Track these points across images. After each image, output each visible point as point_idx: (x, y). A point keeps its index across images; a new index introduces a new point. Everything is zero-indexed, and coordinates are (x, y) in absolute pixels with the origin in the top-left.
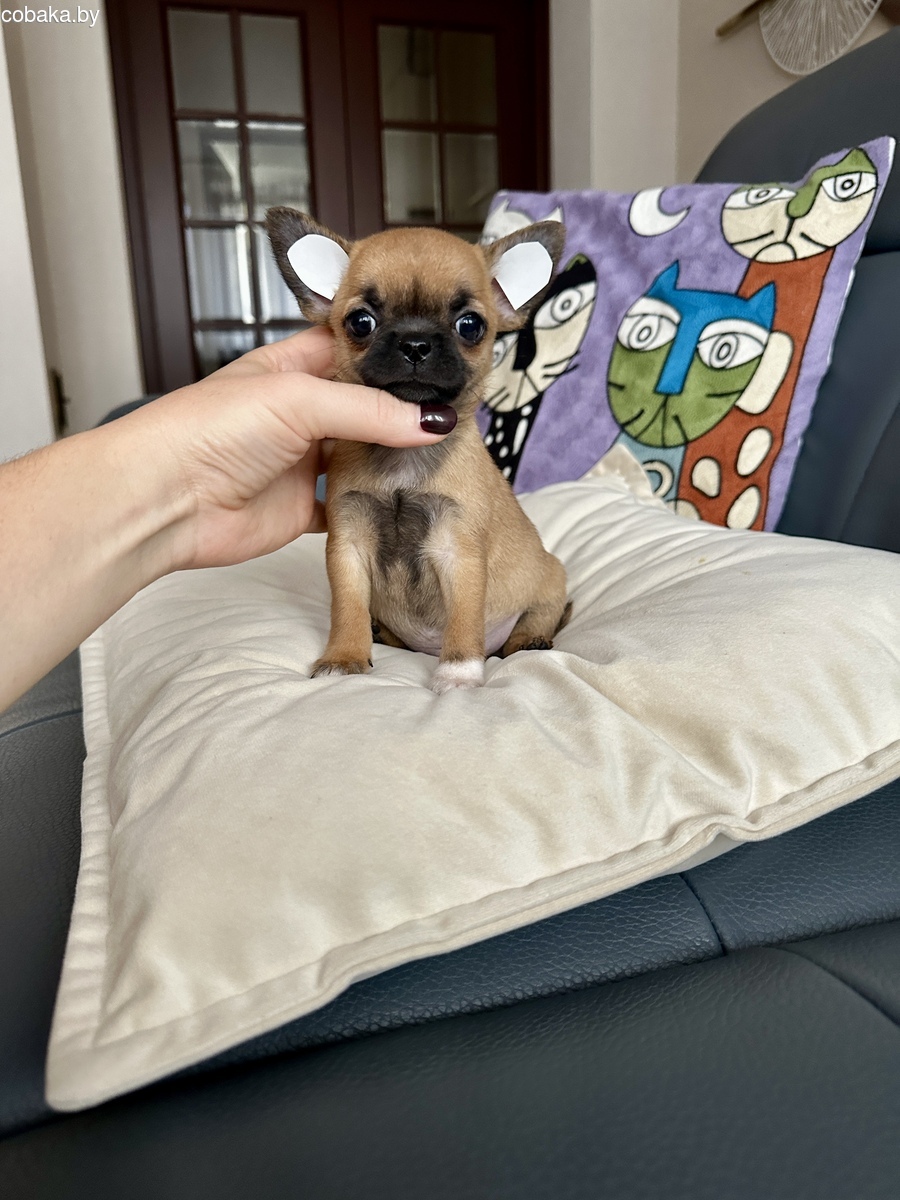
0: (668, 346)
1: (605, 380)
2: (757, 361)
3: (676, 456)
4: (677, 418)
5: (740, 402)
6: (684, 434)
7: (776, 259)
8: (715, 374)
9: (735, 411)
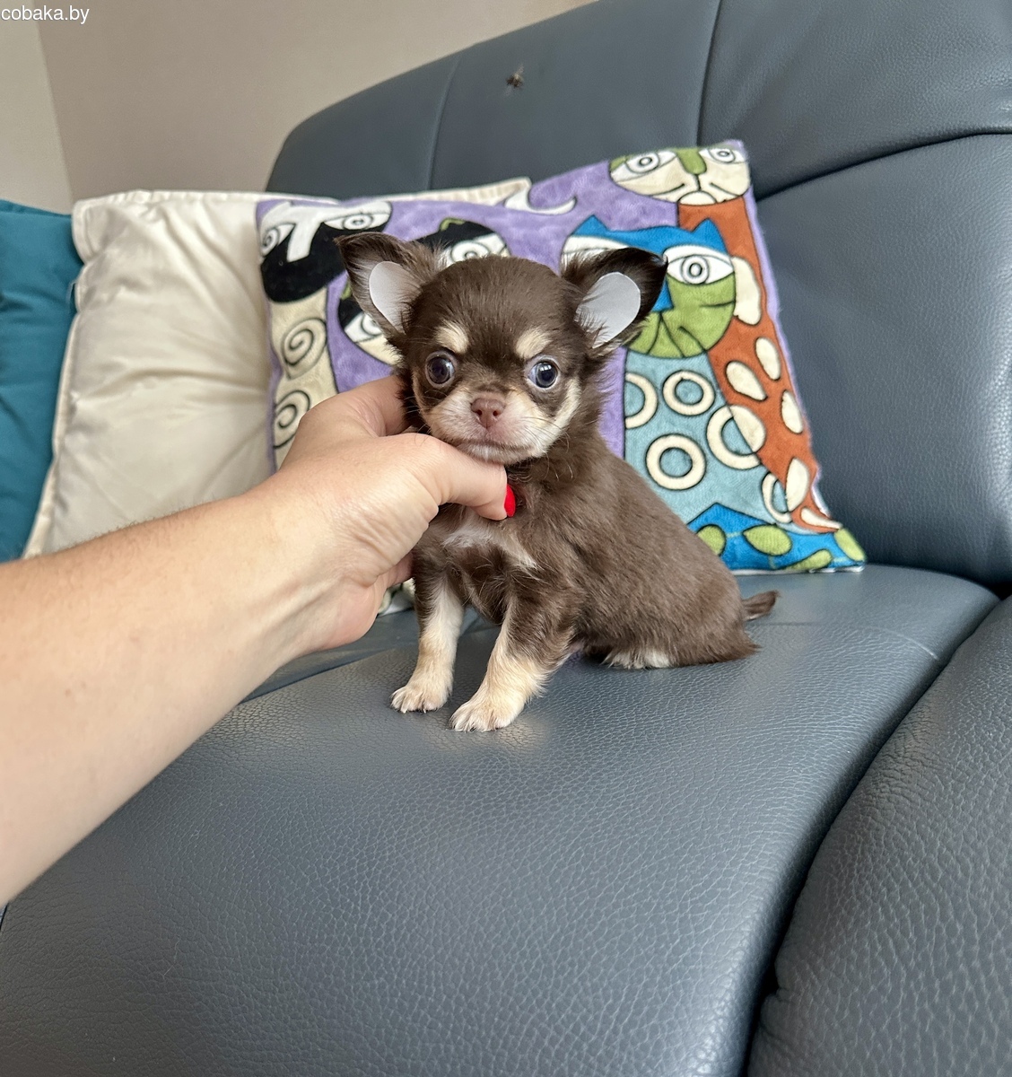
2: (732, 277)
3: (701, 363)
4: (682, 328)
5: (736, 313)
6: (699, 343)
7: (700, 203)
8: (698, 288)
9: (734, 321)
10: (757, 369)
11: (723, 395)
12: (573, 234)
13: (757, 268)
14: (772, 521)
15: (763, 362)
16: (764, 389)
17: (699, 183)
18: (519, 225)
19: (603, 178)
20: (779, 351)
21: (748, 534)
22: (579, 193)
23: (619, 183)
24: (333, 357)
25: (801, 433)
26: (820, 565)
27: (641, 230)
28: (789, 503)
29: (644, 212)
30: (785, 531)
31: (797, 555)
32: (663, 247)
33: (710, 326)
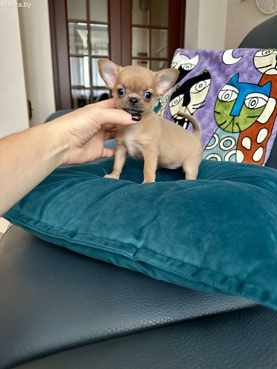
0: (235, 100)
1: (213, 110)
2: (264, 106)
4: (237, 124)
5: (258, 120)
6: (239, 129)
8: (251, 110)
9: (256, 122)
11: (237, 147)
12: (227, 84)
32: (249, 92)
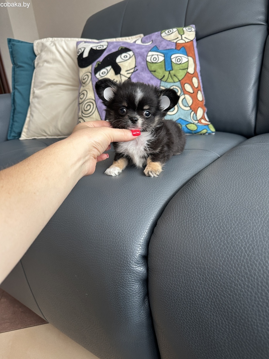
0: (164, 61)
1: (148, 70)
4: (174, 75)
5: (188, 71)
6: (178, 79)
7: (182, 43)
8: (179, 65)
9: (187, 73)
10: (192, 85)
11: (183, 92)
12: (150, 51)
13: (195, 59)
14: (193, 123)
15: (194, 83)
16: (193, 90)
17: (182, 37)
18: (138, 48)
19: (159, 36)
20: (198, 80)
21: (187, 126)
22: (154, 39)
23: (163, 37)
24: (93, 82)
25: (202, 101)
26: (204, 133)
27: (167, 50)
28: (197, 118)
29: (168, 45)
30: (196, 125)
31: (199, 130)
32: (172, 54)
33: (181, 75)
